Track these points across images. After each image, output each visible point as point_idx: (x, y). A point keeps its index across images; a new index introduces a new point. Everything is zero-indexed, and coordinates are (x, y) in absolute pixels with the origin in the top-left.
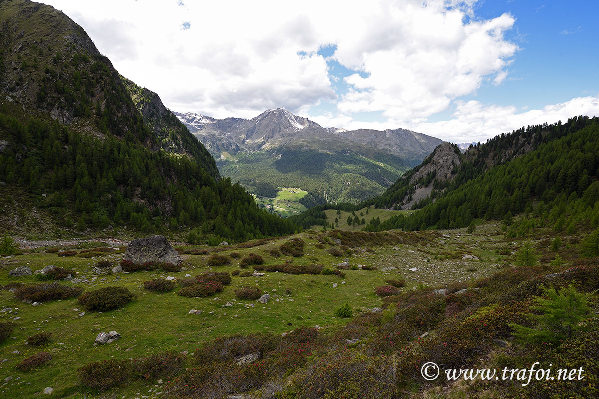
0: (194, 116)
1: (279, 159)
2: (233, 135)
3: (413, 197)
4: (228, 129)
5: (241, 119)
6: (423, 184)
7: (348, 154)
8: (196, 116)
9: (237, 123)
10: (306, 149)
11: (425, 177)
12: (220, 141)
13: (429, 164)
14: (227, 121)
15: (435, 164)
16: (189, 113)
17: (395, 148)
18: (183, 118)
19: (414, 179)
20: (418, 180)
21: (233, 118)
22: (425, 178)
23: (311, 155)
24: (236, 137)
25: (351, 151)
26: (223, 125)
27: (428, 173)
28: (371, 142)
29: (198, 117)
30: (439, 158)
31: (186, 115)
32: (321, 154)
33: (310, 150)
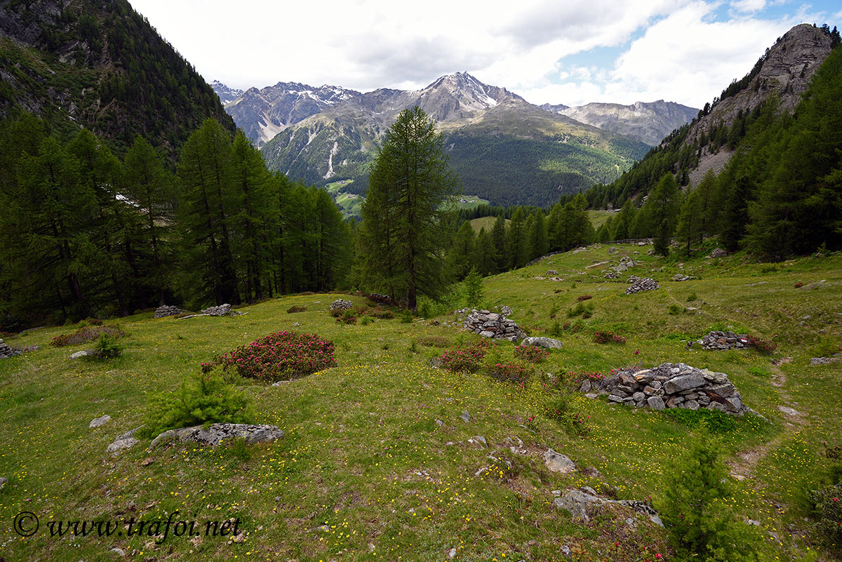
0: (332, 90)
1: (450, 150)
2: (384, 115)
3: (690, 176)
4: (378, 107)
5: (399, 91)
6: (723, 142)
7: (565, 142)
8: (335, 91)
9: (392, 97)
10: (494, 133)
11: (729, 125)
12: (361, 124)
13: (745, 91)
14: (376, 95)
15: (764, 88)
16: (325, 87)
17: (650, 134)
18: (314, 93)
19: (696, 134)
20: (706, 134)
21: (386, 90)
22: (730, 128)
23: (501, 142)
24: (388, 118)
25: (571, 136)
26: (370, 100)
27: (741, 112)
28: (608, 124)
29: (338, 92)
30: (775, 72)
31: (320, 89)
32: (519, 142)
33: (501, 135)
